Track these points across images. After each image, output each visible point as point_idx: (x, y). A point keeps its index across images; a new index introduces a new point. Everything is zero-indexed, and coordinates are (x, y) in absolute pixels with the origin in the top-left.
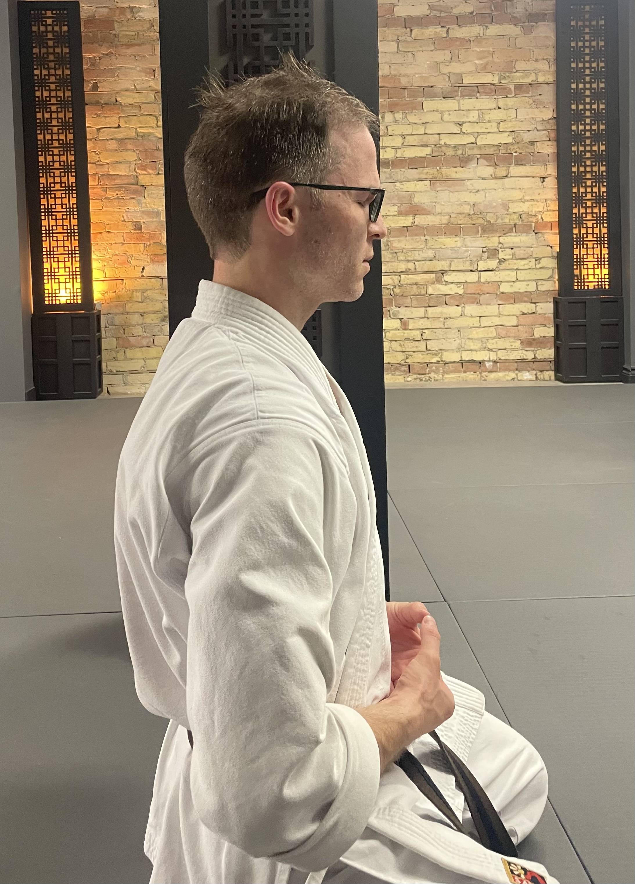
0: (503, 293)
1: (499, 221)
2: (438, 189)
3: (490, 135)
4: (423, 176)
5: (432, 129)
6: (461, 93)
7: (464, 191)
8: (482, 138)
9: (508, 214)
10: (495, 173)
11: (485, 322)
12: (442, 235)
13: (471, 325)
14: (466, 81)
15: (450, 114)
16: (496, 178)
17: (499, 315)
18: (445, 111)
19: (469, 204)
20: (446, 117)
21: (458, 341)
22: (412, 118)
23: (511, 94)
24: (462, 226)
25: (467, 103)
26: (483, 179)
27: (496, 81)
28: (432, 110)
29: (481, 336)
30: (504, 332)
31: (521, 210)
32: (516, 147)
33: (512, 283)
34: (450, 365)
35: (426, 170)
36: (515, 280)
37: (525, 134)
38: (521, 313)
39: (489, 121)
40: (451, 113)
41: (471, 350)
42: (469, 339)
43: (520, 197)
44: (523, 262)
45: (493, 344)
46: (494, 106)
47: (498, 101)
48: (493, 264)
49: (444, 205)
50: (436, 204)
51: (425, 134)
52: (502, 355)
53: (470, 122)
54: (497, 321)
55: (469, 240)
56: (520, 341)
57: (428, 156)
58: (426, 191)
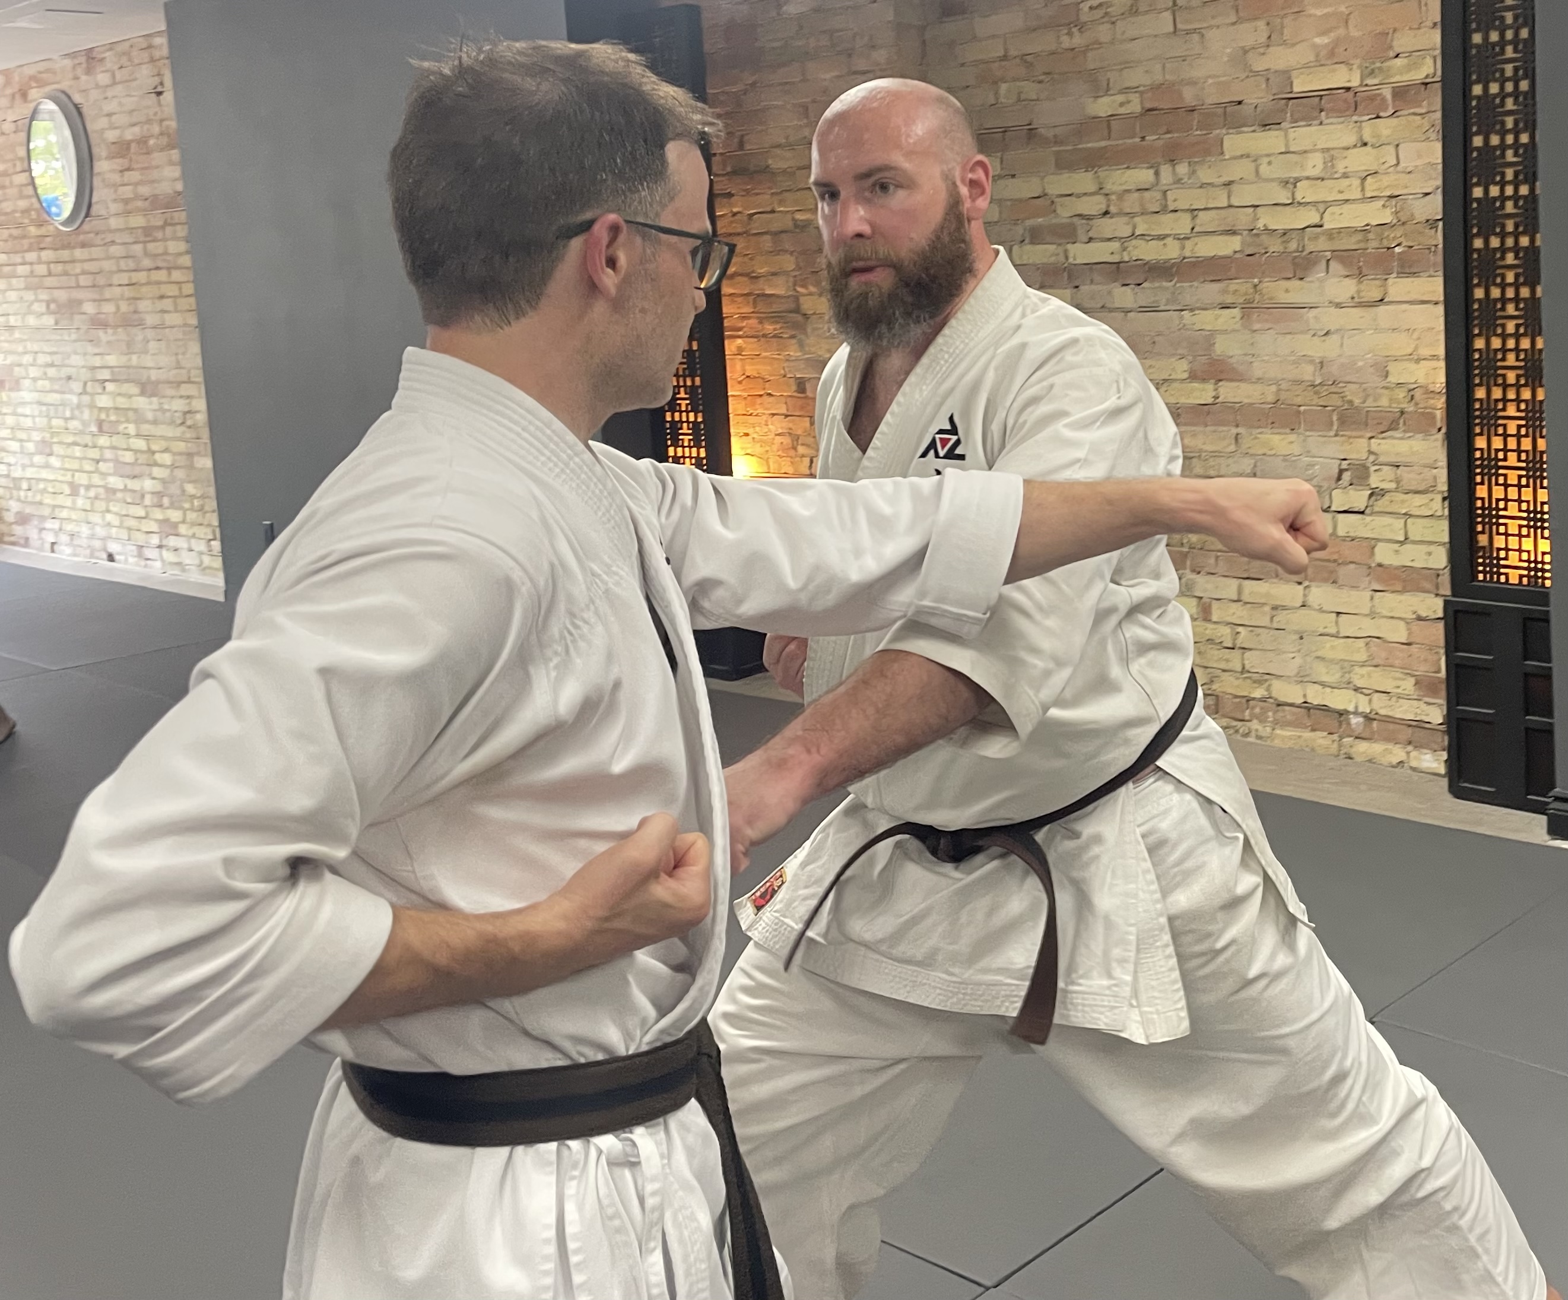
0: (1380, 565)
1: (1369, 402)
2: (1257, 326)
3: (1346, 207)
4: (1229, 299)
5: (1244, 195)
6: (1292, 116)
7: (1302, 332)
8: (1333, 213)
9: (1387, 388)
10: (1359, 292)
11: (1347, 626)
12: (1266, 427)
13: (1321, 630)
14: (1300, 86)
15: (1270, 163)
16: (1361, 305)
17: (1373, 615)
18: (1262, 156)
19: (1312, 362)
20: (1264, 169)
21: (1298, 661)
22: (1205, 174)
23: (1385, 109)
24: (1302, 408)
25: (1303, 136)
26: (1339, 306)
27: (1355, 82)
28: (1239, 153)
29: (1342, 656)
30: (1384, 655)
31: (1413, 381)
32: (1399, 232)
33: (1396, 546)
34: (1287, 708)
35: (1234, 285)
36: (1402, 539)
37: (1417, 203)
38: (1414, 616)
39: (1345, 176)
40: (1272, 158)
41: (1323, 685)
42: (1318, 657)
43: (1409, 351)
44: (1419, 500)
45: (1362, 676)
46: (1352, 139)
47: (1360, 128)
48: (1358, 498)
49: (1267, 362)
50: (1253, 360)
51: (1230, 206)
52: (1381, 705)
53: (1308, 178)
54: (1369, 627)
55: (1314, 440)
56: (1412, 680)
57: (1237, 256)
58: (1234, 331)
